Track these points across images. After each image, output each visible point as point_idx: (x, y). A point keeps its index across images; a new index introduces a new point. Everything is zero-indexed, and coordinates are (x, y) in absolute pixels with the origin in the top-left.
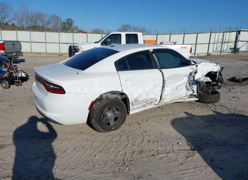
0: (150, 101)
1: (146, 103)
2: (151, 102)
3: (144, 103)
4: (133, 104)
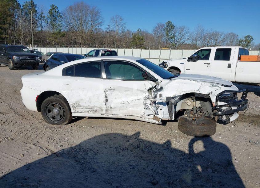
0: (95, 109)
1: (91, 110)
2: (96, 111)
3: (89, 110)
4: (74, 106)
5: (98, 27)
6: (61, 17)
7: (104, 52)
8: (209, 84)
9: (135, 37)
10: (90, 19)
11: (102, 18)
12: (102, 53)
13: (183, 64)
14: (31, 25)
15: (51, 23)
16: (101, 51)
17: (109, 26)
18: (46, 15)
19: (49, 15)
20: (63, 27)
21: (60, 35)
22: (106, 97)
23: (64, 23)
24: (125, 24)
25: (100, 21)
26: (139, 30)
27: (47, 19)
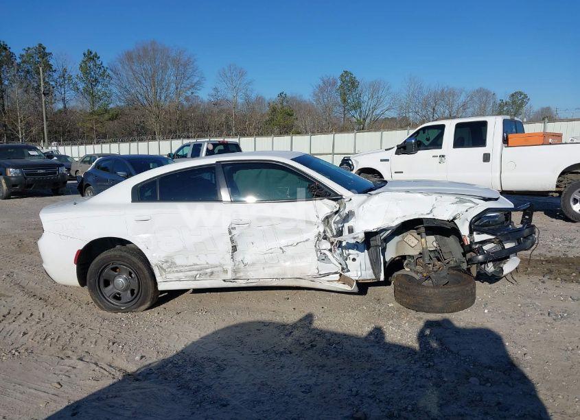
0: (209, 271)
1: (199, 272)
2: (212, 273)
3: (194, 273)
4: (161, 268)
5: (192, 93)
6: (108, 76)
7: (211, 147)
8: (453, 199)
9: (274, 110)
10: (173, 78)
11: (199, 74)
12: (207, 149)
13: (387, 160)
14: (40, 98)
15: (86, 90)
16: (205, 144)
17: (215, 89)
18: (74, 74)
19: (80, 73)
20: (114, 97)
21: (107, 116)
22: (232, 241)
23: (115, 90)
24: (249, 83)
25: (196, 80)
26: (283, 95)
27: (76, 84)
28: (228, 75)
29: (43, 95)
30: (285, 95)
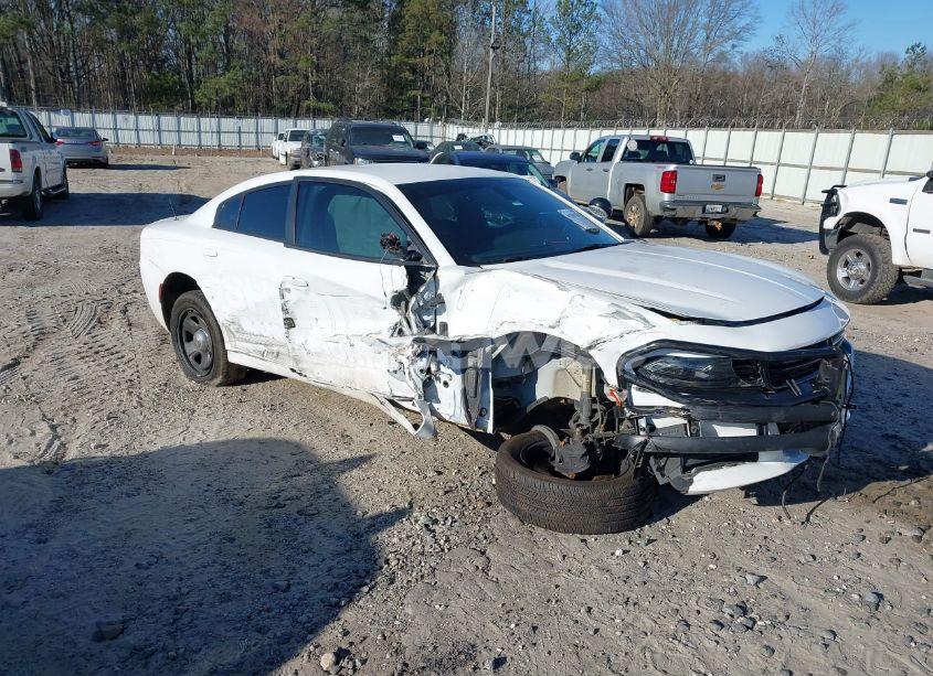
0: (275, 349)
3: (262, 348)
5: (734, 46)
6: (598, 18)
7: (633, 146)
8: (603, 304)
10: (704, 20)
11: (752, 12)
12: (626, 148)
13: (903, 202)
14: (488, 53)
15: (559, 41)
16: (626, 140)
17: (779, 39)
18: (547, 17)
19: (556, 14)
20: (600, 54)
21: (584, 84)
22: (285, 310)
23: (605, 40)
24: (850, 26)
25: (742, 22)
26: (918, 50)
27: (548, 31)
28: (810, 11)
29: (491, 50)
30: (924, 49)
